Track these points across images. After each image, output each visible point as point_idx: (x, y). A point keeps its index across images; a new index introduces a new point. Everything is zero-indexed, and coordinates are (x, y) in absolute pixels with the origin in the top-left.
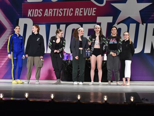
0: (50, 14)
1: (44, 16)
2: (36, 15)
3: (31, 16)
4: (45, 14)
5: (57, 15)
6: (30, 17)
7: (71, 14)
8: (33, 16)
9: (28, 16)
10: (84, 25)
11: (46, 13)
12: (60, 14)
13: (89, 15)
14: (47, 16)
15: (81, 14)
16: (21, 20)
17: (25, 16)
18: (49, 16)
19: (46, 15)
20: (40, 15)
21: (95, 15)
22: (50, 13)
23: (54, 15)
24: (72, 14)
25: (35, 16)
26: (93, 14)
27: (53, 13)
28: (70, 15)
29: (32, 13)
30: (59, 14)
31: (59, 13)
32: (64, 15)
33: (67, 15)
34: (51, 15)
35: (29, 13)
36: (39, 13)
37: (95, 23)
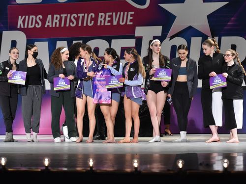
0: (56, 23)
1: (46, 26)
2: (32, 25)
3: (22, 27)
4: (47, 24)
5: (67, 25)
6: (20, 29)
7: (91, 23)
8: (26, 27)
9: (19, 27)
10: (113, 41)
11: (49, 22)
12: (73, 23)
13: (121, 23)
14: (50, 26)
15: (108, 22)
16: (5, 34)
17: (13, 27)
18: (54, 26)
19: (48, 26)
20: (38, 25)
21: (132, 23)
22: (55, 21)
23: (62, 25)
24: (93, 22)
25: (30, 26)
26: (129, 23)
27: (60, 21)
28: (89, 24)
29: (24, 22)
30: (71, 23)
31: (71, 21)
32: (80, 25)
33: (85, 25)
34: (58, 26)
35: (20, 22)
36: (36, 22)
37: (132, 37)
